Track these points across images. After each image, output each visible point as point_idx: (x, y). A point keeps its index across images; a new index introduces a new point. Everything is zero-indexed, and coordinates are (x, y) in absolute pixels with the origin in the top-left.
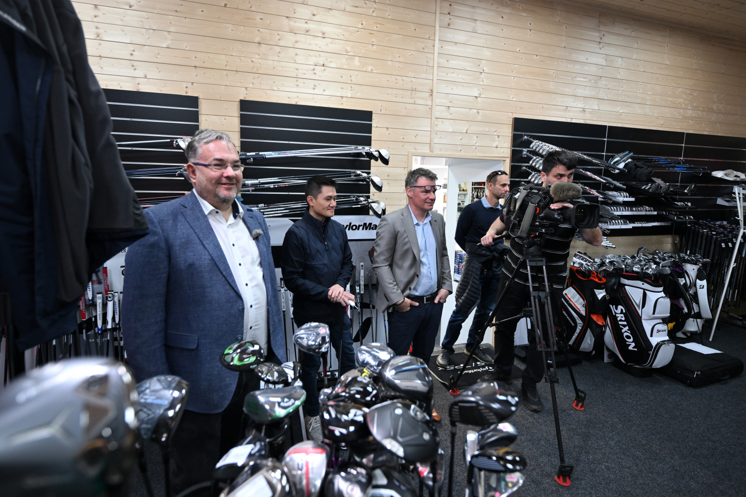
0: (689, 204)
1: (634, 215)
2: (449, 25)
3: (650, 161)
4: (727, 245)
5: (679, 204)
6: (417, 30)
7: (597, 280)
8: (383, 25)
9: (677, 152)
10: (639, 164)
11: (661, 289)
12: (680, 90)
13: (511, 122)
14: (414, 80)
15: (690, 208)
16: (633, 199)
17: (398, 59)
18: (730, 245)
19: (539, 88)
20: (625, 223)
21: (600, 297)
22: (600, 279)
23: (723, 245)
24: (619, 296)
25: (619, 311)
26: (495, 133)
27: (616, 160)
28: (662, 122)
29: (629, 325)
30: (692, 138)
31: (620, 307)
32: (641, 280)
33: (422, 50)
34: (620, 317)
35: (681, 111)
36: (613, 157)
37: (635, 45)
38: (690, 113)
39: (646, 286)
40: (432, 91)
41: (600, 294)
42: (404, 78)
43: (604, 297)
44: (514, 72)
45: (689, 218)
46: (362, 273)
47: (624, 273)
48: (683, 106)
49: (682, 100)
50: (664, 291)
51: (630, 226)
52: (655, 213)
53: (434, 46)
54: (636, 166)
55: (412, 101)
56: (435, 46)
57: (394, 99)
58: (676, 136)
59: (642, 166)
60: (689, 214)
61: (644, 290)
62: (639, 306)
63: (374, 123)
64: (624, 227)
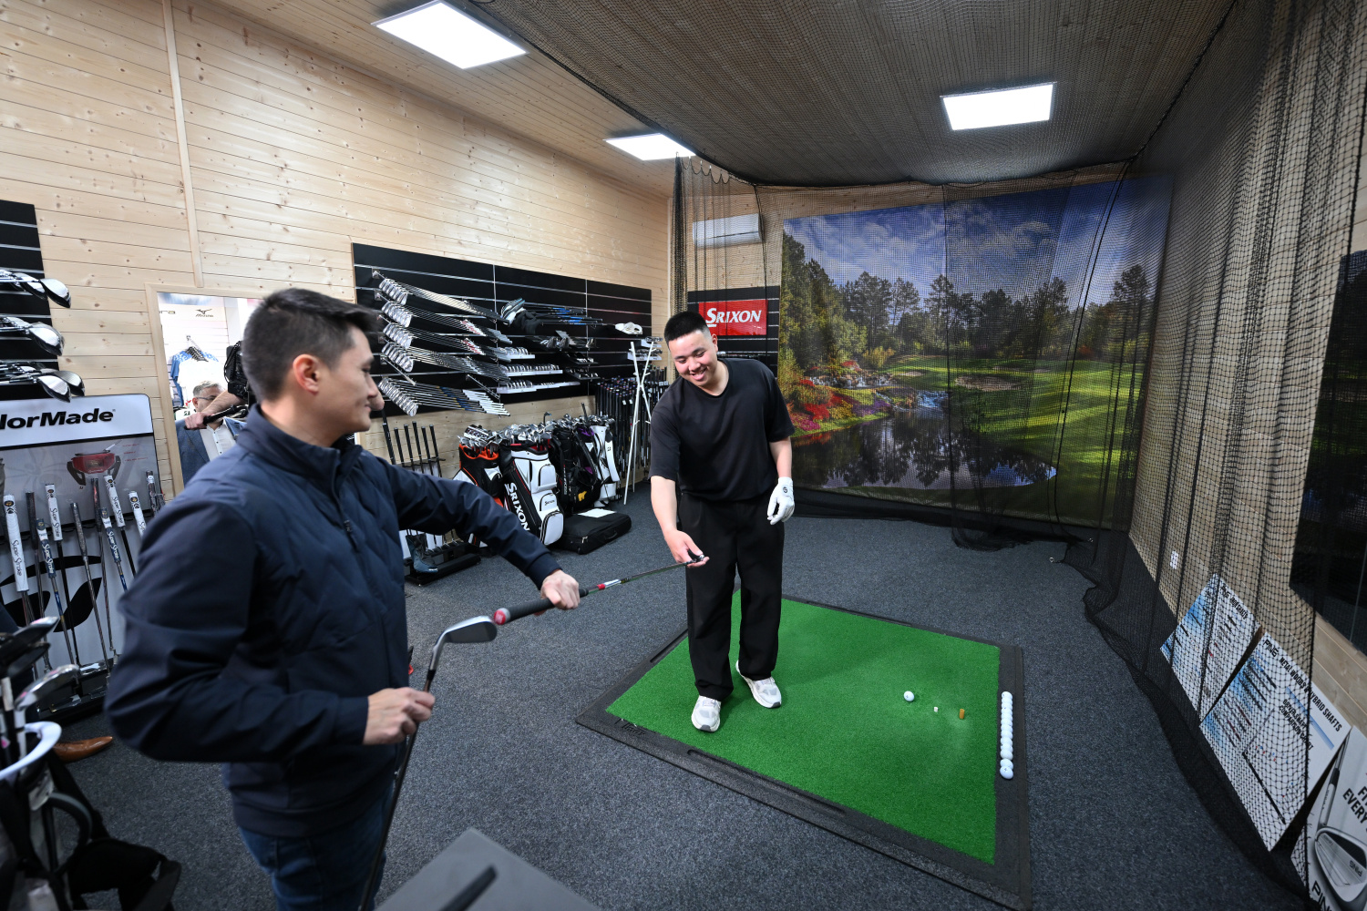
0: (592, 360)
1: (537, 376)
2: (201, 78)
3: (547, 310)
4: (628, 402)
5: (580, 360)
6: (127, 71)
7: (486, 457)
8: (36, 44)
9: (579, 301)
10: (530, 315)
11: (546, 456)
12: (575, 229)
13: (349, 249)
14: (134, 159)
15: (592, 365)
16: (532, 357)
17: (87, 117)
18: (631, 402)
19: (388, 205)
20: (528, 385)
21: (491, 477)
22: (490, 456)
23: (624, 403)
24: (510, 473)
25: (512, 490)
26: (323, 264)
27: (507, 308)
28: (560, 266)
29: (521, 503)
30: (594, 286)
31: (513, 484)
32: (526, 450)
33: (146, 110)
34: (514, 496)
35: (579, 254)
36: (505, 304)
37: (516, 169)
38: (588, 257)
39: (532, 456)
40: (182, 184)
41: (492, 473)
42: (111, 154)
43: (496, 476)
44: (343, 176)
45: (594, 376)
46: (53, 503)
47: (514, 444)
48: (581, 248)
49: (578, 242)
50: (550, 457)
51: (534, 388)
52: (561, 372)
53: (173, 108)
54: (527, 318)
55: (140, 196)
56: (176, 107)
57: (92, 189)
58: (578, 283)
59: (532, 316)
60: (592, 371)
61: (530, 460)
62: (527, 479)
63: (44, 228)
64: (527, 390)
